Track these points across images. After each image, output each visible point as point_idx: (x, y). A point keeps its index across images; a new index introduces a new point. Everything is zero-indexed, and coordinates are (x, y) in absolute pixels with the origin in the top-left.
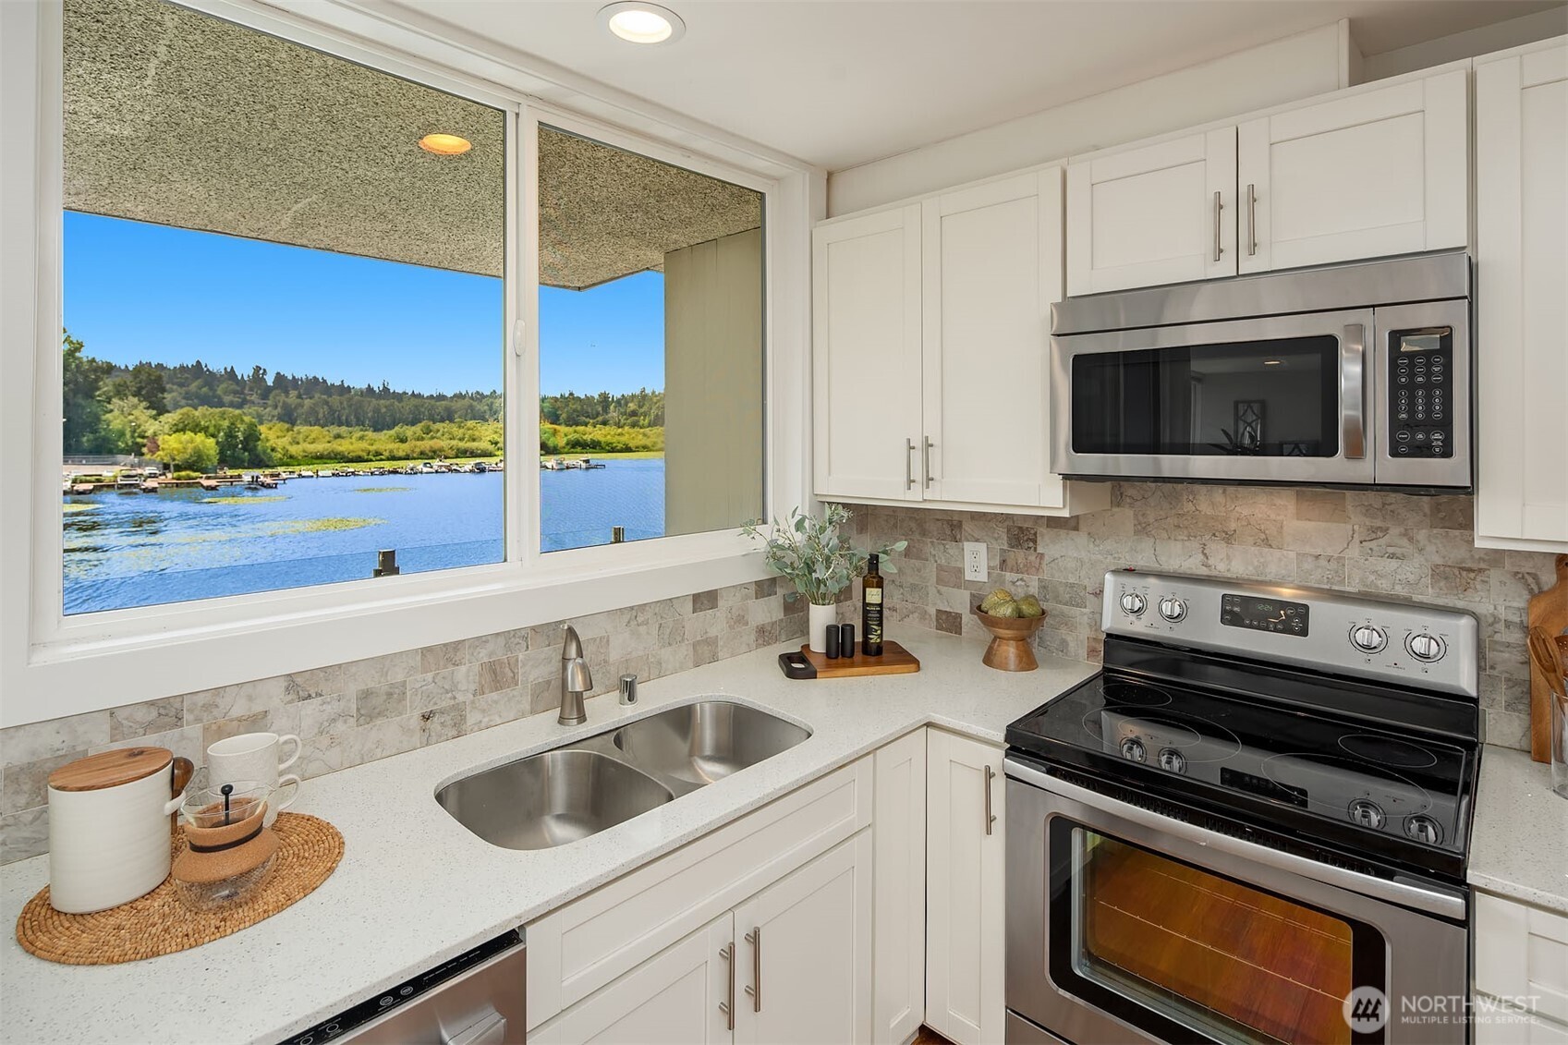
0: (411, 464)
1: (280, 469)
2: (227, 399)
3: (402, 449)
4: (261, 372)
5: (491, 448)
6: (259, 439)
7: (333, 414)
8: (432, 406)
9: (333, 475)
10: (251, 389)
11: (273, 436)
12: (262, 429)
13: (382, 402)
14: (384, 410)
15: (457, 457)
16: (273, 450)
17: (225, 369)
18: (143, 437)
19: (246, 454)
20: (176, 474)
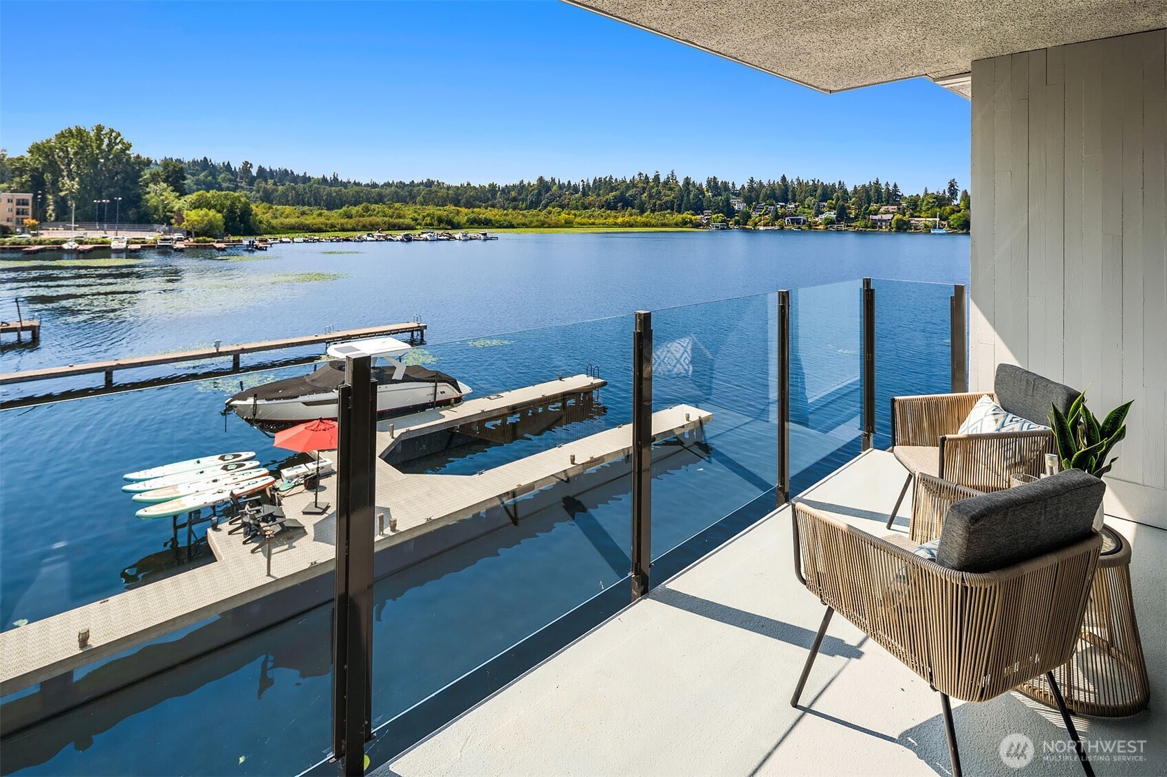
0: (359, 234)
1: (267, 237)
2: (225, 185)
3: (350, 223)
4: (249, 166)
5: (413, 223)
6: (251, 214)
7: (299, 197)
8: (369, 192)
9: (304, 241)
10: (242, 178)
11: (259, 211)
12: (253, 206)
13: (333, 188)
14: (335, 194)
15: (389, 230)
16: (260, 222)
17: (223, 163)
18: (171, 212)
19: (242, 225)
20: (196, 239)
